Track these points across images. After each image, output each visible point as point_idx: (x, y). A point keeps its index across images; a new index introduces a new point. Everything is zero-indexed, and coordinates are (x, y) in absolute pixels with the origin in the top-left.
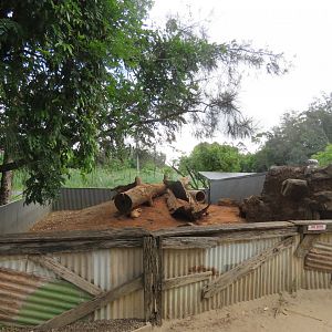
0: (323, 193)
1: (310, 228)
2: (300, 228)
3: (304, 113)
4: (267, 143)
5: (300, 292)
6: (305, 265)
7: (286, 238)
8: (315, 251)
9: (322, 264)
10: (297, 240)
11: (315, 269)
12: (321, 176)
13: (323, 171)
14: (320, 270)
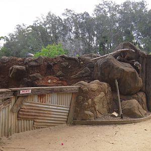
0: (34, 75)
1: (21, 92)
2: (15, 93)
3: (30, 26)
4: (4, 44)
5: (14, 135)
6: (18, 117)
7: (5, 100)
8: (25, 107)
9: (29, 115)
10: (13, 101)
11: (24, 119)
12: (34, 64)
13: (35, 61)
14: (27, 119)
